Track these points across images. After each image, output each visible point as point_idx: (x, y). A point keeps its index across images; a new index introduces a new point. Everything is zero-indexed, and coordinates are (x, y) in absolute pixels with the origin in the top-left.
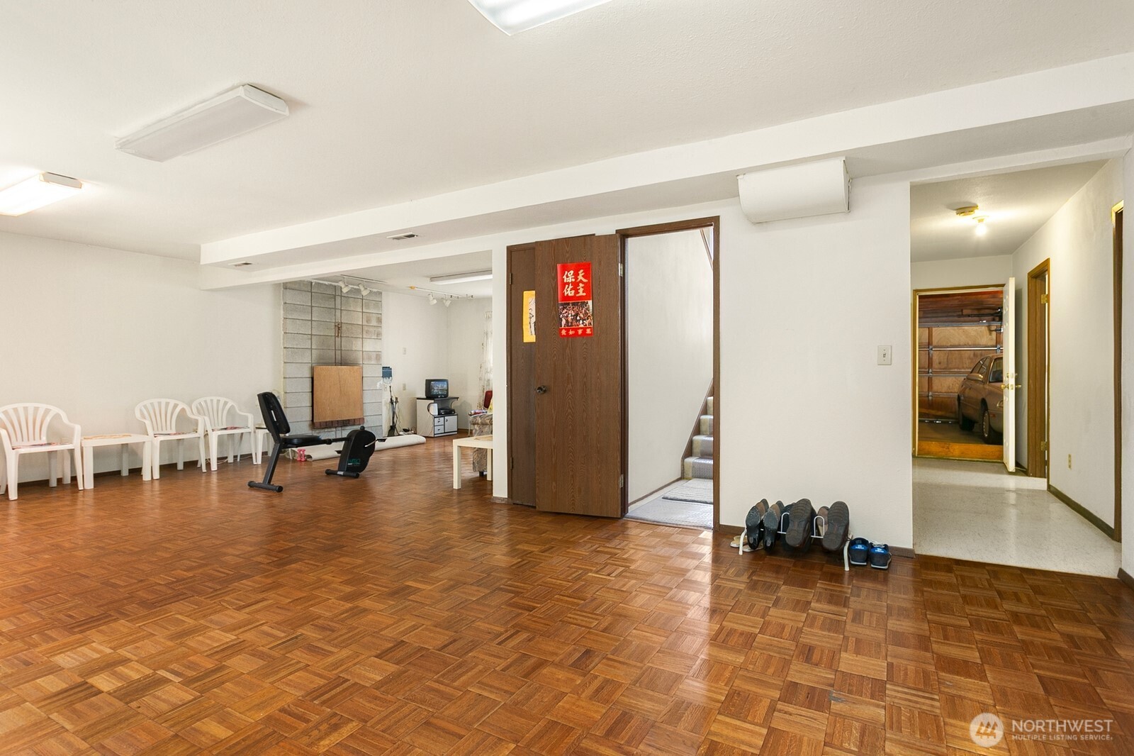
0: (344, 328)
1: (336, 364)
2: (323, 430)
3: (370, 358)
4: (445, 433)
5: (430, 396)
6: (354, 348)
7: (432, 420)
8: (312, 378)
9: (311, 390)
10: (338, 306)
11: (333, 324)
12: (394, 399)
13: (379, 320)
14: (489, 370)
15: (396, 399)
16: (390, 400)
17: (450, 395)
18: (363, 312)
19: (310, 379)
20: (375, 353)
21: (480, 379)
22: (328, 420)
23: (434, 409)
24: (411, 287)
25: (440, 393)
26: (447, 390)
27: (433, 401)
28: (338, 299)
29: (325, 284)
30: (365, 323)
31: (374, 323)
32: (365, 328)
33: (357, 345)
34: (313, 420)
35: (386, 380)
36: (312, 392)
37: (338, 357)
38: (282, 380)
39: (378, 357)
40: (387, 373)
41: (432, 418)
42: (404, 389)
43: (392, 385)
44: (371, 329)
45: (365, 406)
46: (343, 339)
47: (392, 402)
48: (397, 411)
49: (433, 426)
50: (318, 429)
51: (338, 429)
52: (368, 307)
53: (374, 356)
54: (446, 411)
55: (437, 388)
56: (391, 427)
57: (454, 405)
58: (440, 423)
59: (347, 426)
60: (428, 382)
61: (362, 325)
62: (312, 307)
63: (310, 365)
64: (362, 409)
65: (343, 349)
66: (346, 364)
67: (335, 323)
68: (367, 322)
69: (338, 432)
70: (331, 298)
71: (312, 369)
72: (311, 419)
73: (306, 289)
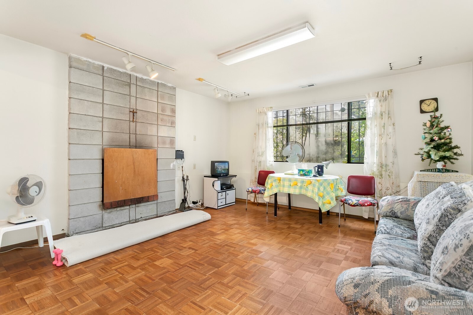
0: (139, 114)
1: (130, 147)
2: (115, 209)
3: (164, 143)
4: (226, 204)
5: (215, 175)
6: (149, 133)
7: (216, 195)
8: (103, 160)
9: (101, 172)
10: (133, 93)
11: (128, 110)
12: (185, 177)
13: (173, 111)
14: (260, 154)
15: (187, 176)
16: (182, 178)
17: (231, 173)
18: (158, 102)
19: (101, 161)
20: (169, 138)
21: (253, 161)
22: (120, 199)
23: (218, 185)
24: (199, 79)
25: (223, 171)
26: (228, 170)
27: (217, 179)
28: (133, 88)
29: (119, 71)
30: (160, 112)
31: (168, 112)
32: (160, 117)
33: (152, 130)
34: (103, 201)
35: (179, 161)
36: (103, 173)
37: (133, 140)
38: (67, 161)
39: (172, 141)
40: (180, 155)
41: (216, 193)
42: (195, 168)
43: (184, 165)
44: (165, 118)
45: (159, 184)
46: (138, 124)
47: (183, 180)
48: (187, 187)
49: (216, 199)
50: (108, 208)
51: (131, 206)
52: (163, 98)
53: (168, 140)
54: (226, 187)
55: (220, 168)
56: (183, 200)
57: (233, 181)
58: (222, 197)
59: (140, 203)
60: (213, 163)
61: (158, 114)
62: (103, 90)
63: (101, 146)
64: (156, 187)
65: (138, 133)
66: (141, 147)
67: (130, 108)
68: (162, 111)
69: (131, 209)
70: (126, 85)
71: (103, 151)
72: (101, 200)
73: (97, 72)
